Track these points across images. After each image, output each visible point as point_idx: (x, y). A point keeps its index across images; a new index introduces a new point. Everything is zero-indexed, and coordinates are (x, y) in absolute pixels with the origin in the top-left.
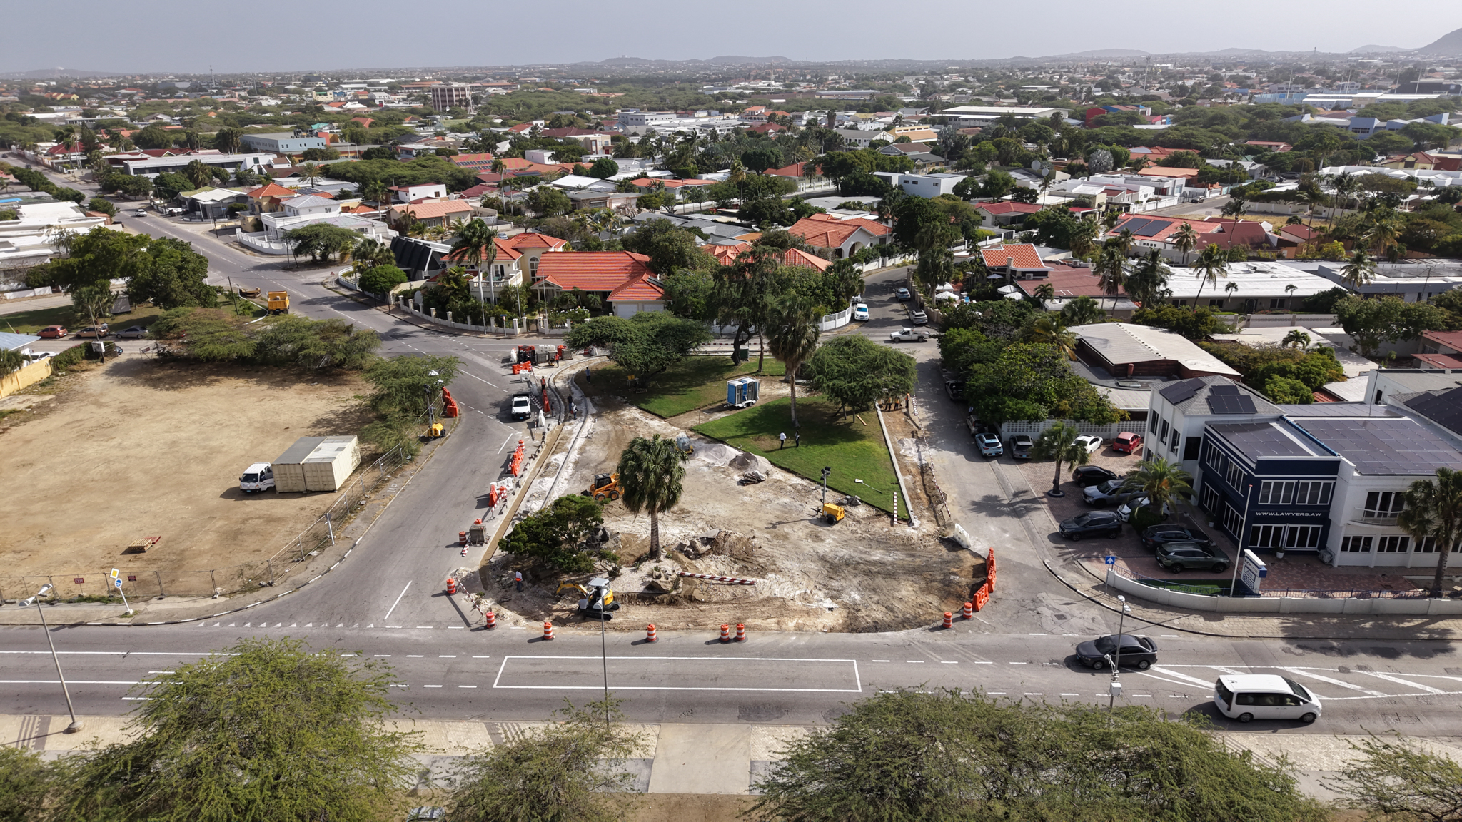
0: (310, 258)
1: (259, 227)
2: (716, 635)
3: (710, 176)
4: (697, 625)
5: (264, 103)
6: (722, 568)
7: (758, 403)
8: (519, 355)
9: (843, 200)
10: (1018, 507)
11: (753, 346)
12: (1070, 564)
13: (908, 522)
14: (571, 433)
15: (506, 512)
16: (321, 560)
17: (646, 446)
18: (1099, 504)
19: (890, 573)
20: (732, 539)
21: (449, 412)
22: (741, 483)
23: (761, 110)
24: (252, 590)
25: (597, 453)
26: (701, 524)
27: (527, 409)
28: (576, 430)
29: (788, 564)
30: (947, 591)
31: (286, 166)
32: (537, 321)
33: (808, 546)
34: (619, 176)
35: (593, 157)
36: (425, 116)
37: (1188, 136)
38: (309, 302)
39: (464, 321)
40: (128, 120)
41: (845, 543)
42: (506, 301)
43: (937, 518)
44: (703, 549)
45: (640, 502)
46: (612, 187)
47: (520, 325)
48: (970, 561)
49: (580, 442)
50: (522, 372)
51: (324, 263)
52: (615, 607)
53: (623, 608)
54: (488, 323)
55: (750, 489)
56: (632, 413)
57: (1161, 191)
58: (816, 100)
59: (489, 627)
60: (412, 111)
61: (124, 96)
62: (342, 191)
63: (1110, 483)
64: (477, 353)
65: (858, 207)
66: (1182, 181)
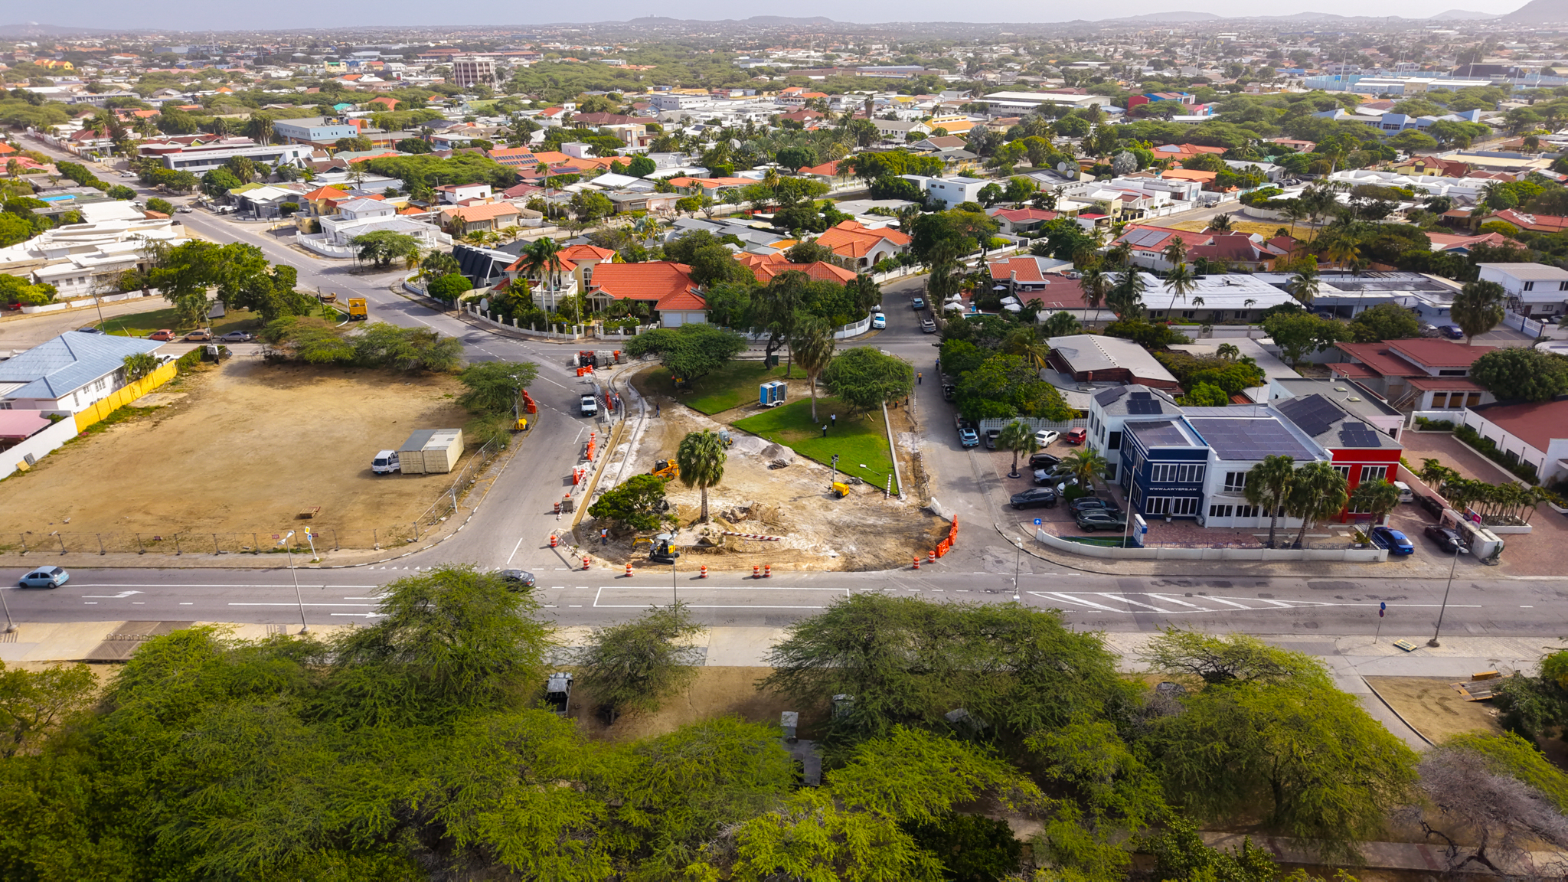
0: (373, 261)
1: (316, 228)
2: (751, 574)
3: (747, 174)
4: (736, 567)
5: (274, 74)
6: (755, 529)
7: (785, 402)
8: (581, 359)
9: (870, 204)
10: (982, 485)
11: (783, 353)
12: (1014, 526)
13: (897, 495)
14: (631, 427)
15: (587, 489)
16: (449, 525)
17: (698, 438)
18: (1045, 483)
19: (879, 533)
20: (763, 508)
21: (529, 409)
22: (771, 467)
23: (798, 92)
24: (403, 545)
25: (654, 443)
26: (739, 498)
27: (594, 407)
28: (636, 424)
29: (804, 526)
30: (921, 545)
31: (324, 159)
32: (593, 328)
33: (821, 514)
34: (657, 175)
35: (629, 150)
36: (451, 94)
37: (1219, 133)
38: (383, 308)
39: (529, 327)
40: (137, 96)
41: (849, 512)
42: (565, 310)
43: (921, 493)
44: (741, 516)
45: (694, 479)
46: (650, 186)
47: (579, 331)
48: (940, 524)
49: (640, 434)
50: (586, 375)
51: (386, 267)
52: (677, 556)
53: (682, 556)
54: (551, 329)
55: (777, 472)
56: (681, 410)
57: (1177, 196)
58: (856, 78)
59: (585, 568)
60: (435, 88)
61: (122, 63)
62: (388, 190)
63: (1055, 467)
64: (544, 357)
65: (886, 212)
66: (1199, 185)
